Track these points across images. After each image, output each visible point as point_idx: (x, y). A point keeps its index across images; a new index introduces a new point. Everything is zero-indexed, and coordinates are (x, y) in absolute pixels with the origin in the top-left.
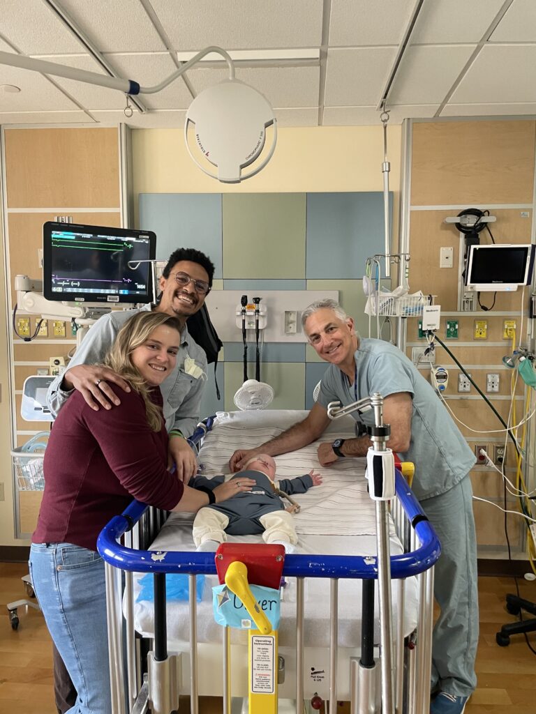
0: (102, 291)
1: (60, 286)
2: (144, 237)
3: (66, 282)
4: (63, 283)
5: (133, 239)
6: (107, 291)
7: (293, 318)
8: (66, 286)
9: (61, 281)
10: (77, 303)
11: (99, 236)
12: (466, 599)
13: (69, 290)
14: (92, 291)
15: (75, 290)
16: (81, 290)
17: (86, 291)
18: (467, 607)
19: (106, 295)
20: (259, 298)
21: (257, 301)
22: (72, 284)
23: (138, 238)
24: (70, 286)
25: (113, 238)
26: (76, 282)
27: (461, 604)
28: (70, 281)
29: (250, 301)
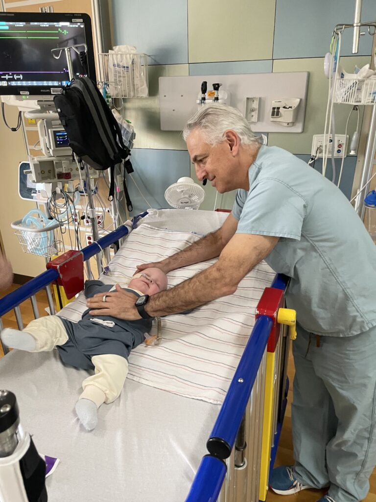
0: (45, 83)
1: (4, 80)
2: (78, 20)
3: (9, 75)
4: (7, 77)
5: (67, 24)
6: (50, 83)
7: (255, 105)
8: (10, 80)
9: (4, 75)
10: (24, 97)
11: (32, 23)
12: (367, 435)
13: (13, 84)
14: (35, 83)
15: (19, 83)
16: (24, 83)
17: (30, 83)
18: (367, 441)
19: (49, 87)
20: (218, 84)
21: (216, 87)
22: (16, 77)
23: (71, 22)
24: (13, 80)
25: (46, 24)
26: (18, 74)
27: (359, 436)
28: (13, 75)
29: (210, 88)
